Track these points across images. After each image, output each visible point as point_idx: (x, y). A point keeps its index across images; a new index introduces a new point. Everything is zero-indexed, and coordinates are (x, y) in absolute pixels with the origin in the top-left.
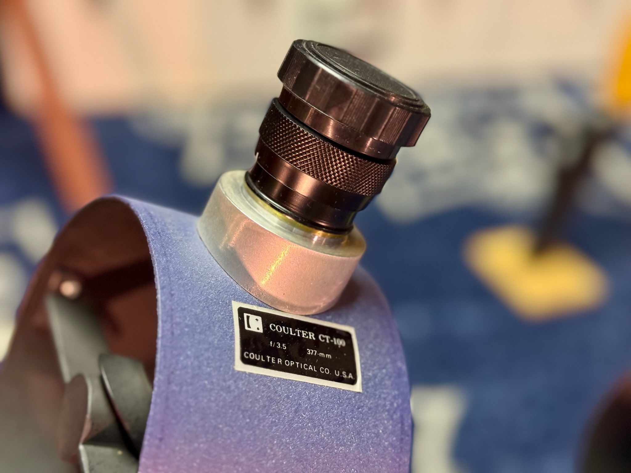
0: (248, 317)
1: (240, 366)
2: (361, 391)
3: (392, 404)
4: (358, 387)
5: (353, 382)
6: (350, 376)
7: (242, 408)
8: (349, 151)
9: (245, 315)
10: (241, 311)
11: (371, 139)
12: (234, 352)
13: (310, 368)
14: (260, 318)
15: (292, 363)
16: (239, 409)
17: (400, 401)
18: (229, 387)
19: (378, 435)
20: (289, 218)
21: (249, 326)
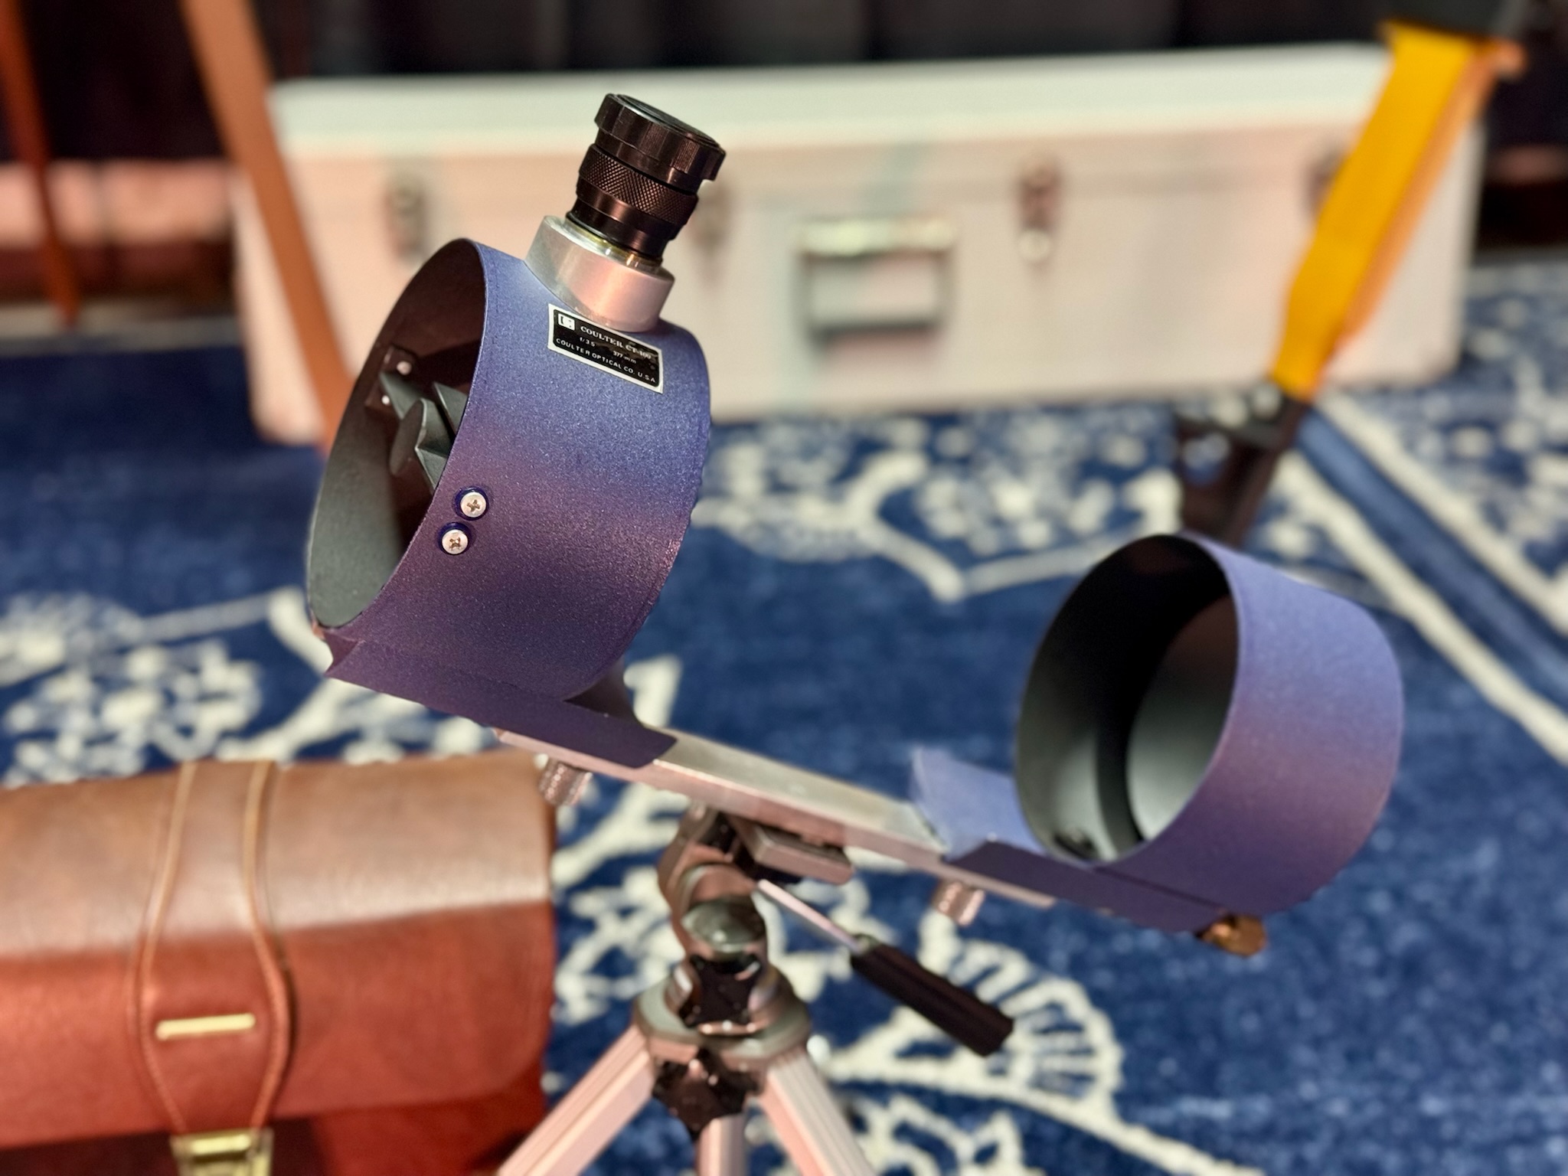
0: (562, 318)
1: (551, 346)
2: (662, 392)
3: (691, 410)
4: (659, 389)
5: (656, 384)
6: (653, 380)
7: (553, 377)
8: (656, 181)
9: (560, 315)
10: (556, 313)
11: (673, 169)
12: (548, 335)
13: (615, 364)
14: (573, 321)
15: (599, 357)
16: (550, 377)
17: (699, 410)
18: (543, 359)
19: (675, 429)
20: (605, 241)
21: (562, 322)
